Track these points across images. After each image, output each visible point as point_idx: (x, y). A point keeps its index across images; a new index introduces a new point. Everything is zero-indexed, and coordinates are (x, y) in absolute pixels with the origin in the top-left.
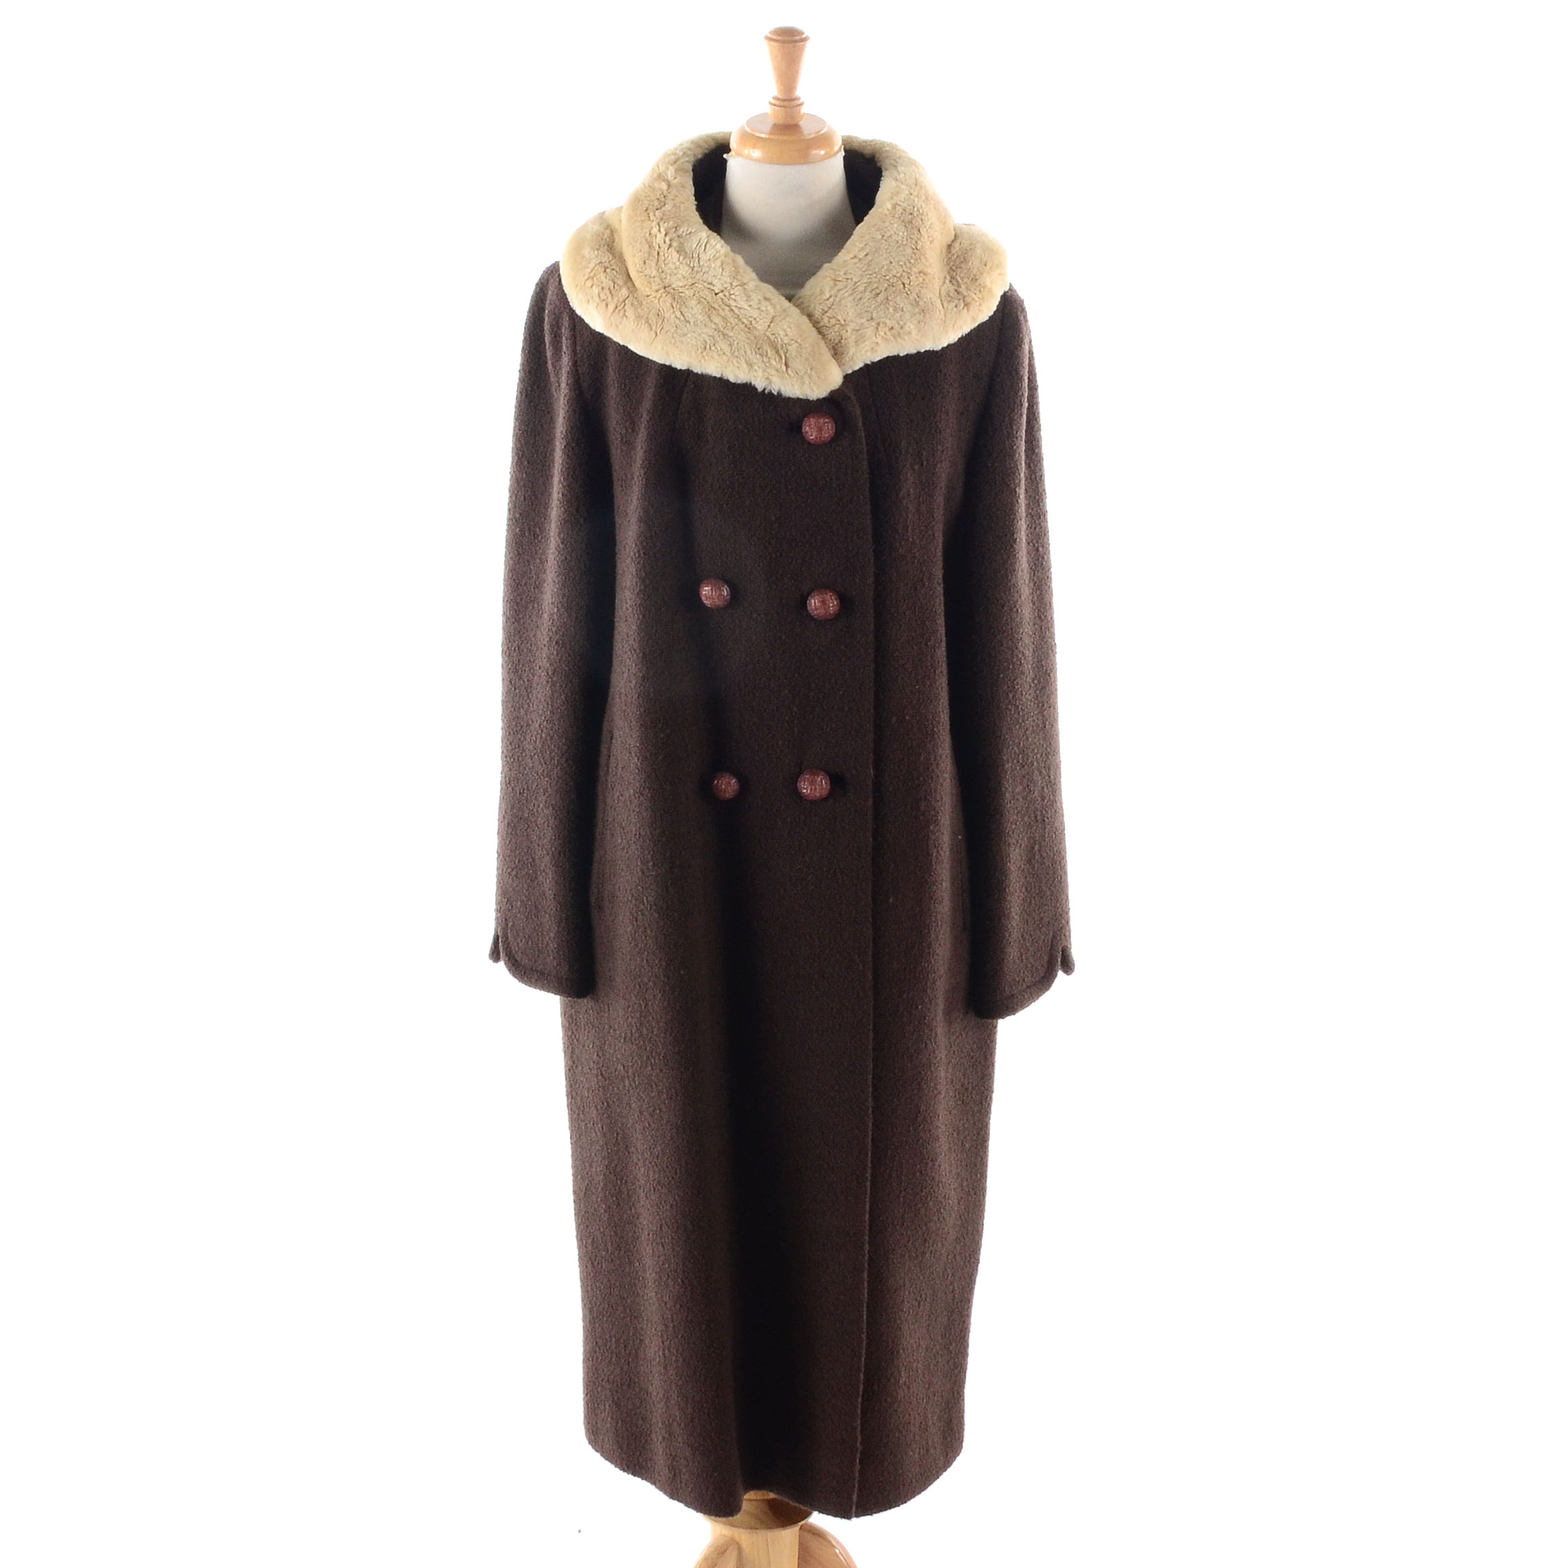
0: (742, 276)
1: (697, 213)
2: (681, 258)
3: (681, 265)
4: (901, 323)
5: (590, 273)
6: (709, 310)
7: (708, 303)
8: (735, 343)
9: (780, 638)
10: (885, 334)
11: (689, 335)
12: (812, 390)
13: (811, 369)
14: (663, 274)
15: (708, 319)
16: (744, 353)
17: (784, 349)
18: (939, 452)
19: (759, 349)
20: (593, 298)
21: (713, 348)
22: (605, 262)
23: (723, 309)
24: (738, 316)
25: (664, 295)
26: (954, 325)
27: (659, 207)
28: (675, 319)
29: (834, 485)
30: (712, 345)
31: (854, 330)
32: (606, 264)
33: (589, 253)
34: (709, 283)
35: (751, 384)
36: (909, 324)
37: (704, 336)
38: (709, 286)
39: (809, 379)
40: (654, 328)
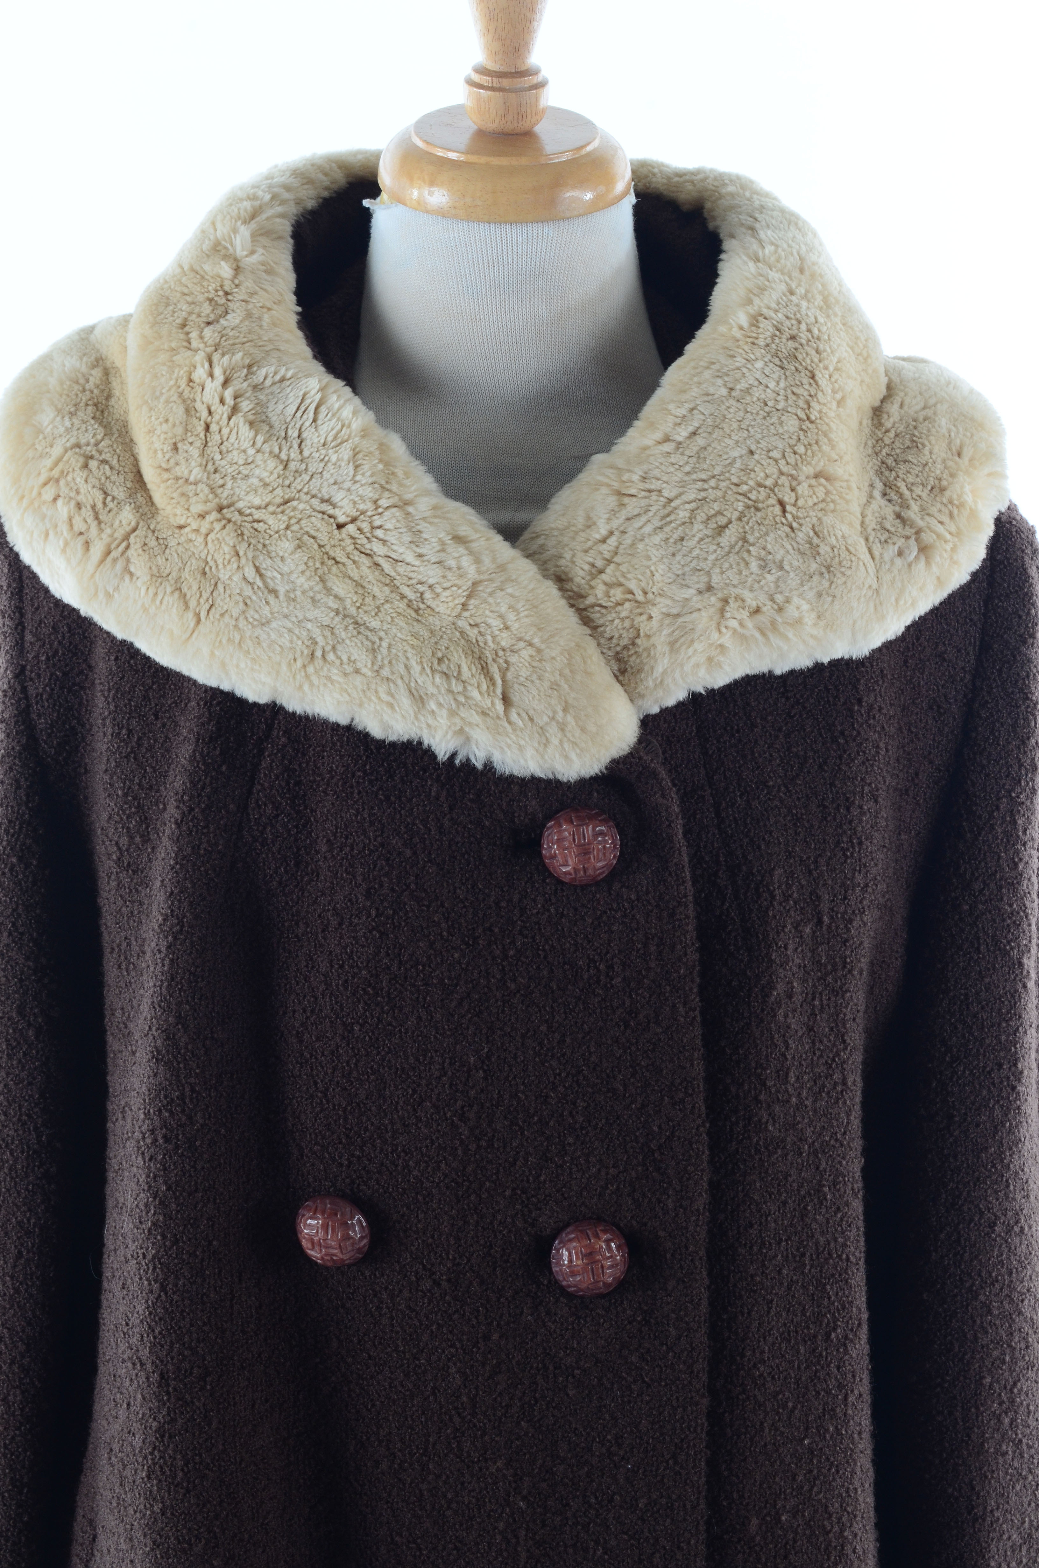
0: (401, 485)
1: (300, 334)
2: (260, 439)
3: (259, 456)
4: (779, 598)
5: (51, 469)
6: (323, 563)
7: (320, 546)
8: (385, 644)
9: (486, 1337)
10: (741, 624)
11: (274, 625)
12: (566, 757)
13: (565, 710)
14: (217, 475)
15: (320, 586)
16: (402, 670)
17: (501, 661)
18: (858, 890)
19: (440, 660)
20: (56, 526)
21: (331, 657)
22: (88, 445)
23: (354, 562)
24: (393, 579)
25: (218, 526)
26: (897, 601)
27: (212, 317)
28: (244, 585)
29: (617, 981)
30: (328, 648)
31: (668, 615)
32: (89, 448)
33: (52, 422)
34: (323, 501)
35: (420, 743)
36: (796, 600)
37: (309, 625)
38: (325, 507)
39: (559, 735)
40: (193, 603)
